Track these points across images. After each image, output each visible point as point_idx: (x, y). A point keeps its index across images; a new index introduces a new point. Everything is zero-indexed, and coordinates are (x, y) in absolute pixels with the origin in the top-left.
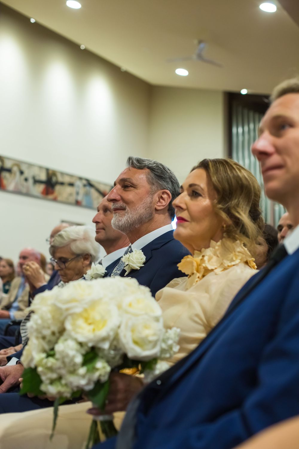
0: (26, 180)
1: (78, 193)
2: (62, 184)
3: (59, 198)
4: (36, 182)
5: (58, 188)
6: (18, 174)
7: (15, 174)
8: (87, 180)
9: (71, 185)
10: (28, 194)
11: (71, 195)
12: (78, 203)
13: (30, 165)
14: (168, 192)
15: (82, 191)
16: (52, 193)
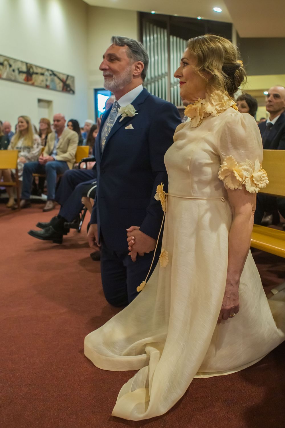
0: (14, 71)
1: (47, 80)
2: (37, 74)
3: (36, 84)
4: (20, 72)
5: (34, 76)
6: (8, 66)
7: (6, 66)
8: (52, 71)
9: (42, 74)
10: (15, 81)
11: (43, 81)
12: (47, 87)
13: (16, 60)
14: (142, 63)
15: (49, 78)
16: (31, 80)
